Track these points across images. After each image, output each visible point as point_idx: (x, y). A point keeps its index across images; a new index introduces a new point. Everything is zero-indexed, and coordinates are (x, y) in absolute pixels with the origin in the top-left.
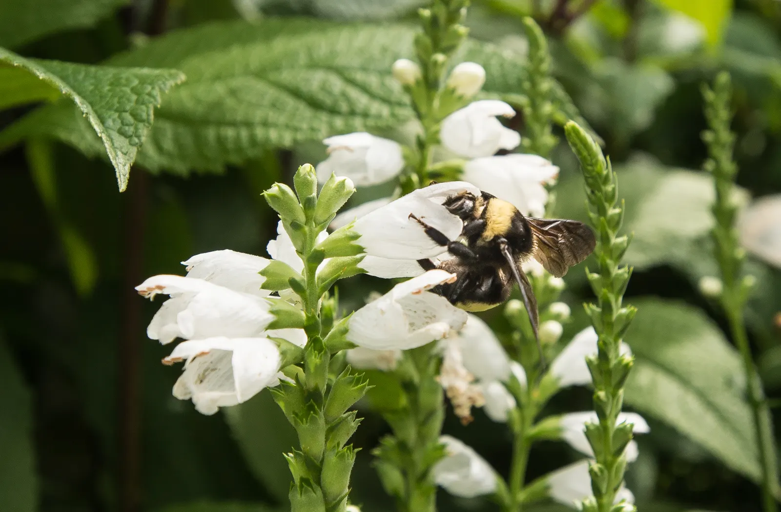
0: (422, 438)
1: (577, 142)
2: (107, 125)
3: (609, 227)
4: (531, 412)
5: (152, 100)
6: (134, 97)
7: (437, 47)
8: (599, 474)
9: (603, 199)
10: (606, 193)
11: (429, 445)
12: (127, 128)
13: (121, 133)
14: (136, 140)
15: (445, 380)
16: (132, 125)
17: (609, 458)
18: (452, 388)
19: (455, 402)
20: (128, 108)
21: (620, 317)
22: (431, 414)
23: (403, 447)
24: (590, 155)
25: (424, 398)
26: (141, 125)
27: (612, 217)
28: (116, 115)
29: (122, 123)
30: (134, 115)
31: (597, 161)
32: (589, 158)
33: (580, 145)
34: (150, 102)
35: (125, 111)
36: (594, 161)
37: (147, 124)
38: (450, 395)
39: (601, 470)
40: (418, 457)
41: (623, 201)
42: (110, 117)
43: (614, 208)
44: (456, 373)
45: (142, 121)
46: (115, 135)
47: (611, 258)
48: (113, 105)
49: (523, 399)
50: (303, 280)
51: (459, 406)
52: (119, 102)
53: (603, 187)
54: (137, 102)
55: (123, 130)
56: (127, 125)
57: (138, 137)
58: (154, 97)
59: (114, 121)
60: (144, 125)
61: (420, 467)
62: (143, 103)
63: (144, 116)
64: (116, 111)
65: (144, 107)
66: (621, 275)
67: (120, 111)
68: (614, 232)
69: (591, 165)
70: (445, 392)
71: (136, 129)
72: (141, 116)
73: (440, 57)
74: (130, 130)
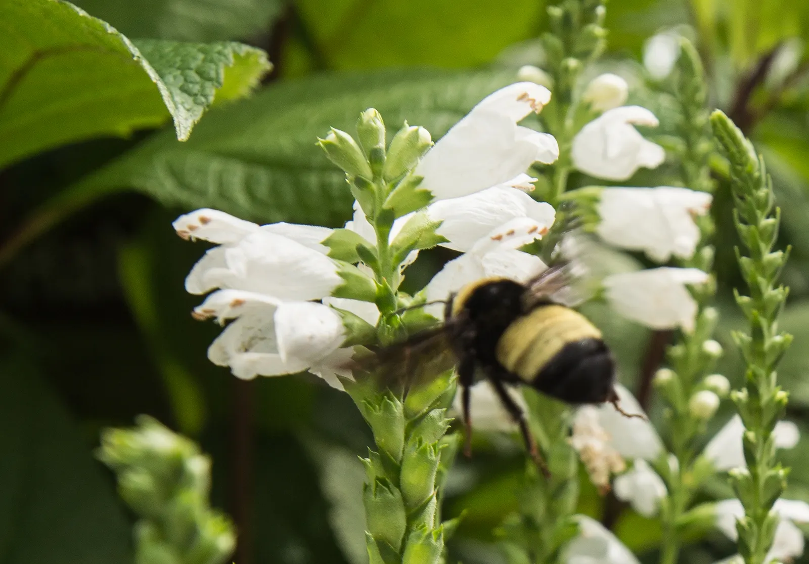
0: (552, 513)
1: (724, 135)
2: (166, 80)
3: (763, 240)
4: (683, 498)
5: (223, 58)
6: (201, 56)
7: (569, 51)
8: (747, 527)
9: (755, 206)
10: (758, 201)
11: (560, 521)
12: (191, 86)
13: (184, 90)
14: (203, 99)
15: (577, 443)
16: (197, 83)
17: (760, 511)
18: (586, 449)
19: (589, 467)
20: (193, 65)
21: (773, 347)
22: (562, 486)
23: (530, 524)
24: (739, 152)
25: (554, 466)
26: (208, 84)
27: (765, 228)
28: (179, 72)
29: (186, 80)
30: (200, 73)
31: (748, 159)
32: (738, 155)
33: (727, 140)
34: (220, 60)
35: (190, 69)
36: (744, 159)
37: (216, 84)
38: (584, 458)
39: (750, 524)
40: (548, 536)
41: (778, 209)
42: (170, 73)
43: (768, 217)
44: (590, 432)
45: (210, 79)
46: (177, 92)
47: (764, 276)
48: (175, 63)
49: (674, 483)
50: (374, 249)
51: (594, 470)
52: (182, 61)
53: (754, 191)
54: (204, 60)
55: (186, 88)
56: (191, 82)
57: (205, 96)
58: (225, 56)
59: (175, 77)
60: (213, 85)
61: (549, 546)
62: (212, 61)
63: (213, 74)
64: (179, 68)
65: (213, 66)
66: (776, 296)
67: (184, 68)
68: (767, 245)
69: (741, 164)
70: (578, 455)
71: (203, 88)
72: (209, 73)
73: (572, 63)
74: (196, 88)
